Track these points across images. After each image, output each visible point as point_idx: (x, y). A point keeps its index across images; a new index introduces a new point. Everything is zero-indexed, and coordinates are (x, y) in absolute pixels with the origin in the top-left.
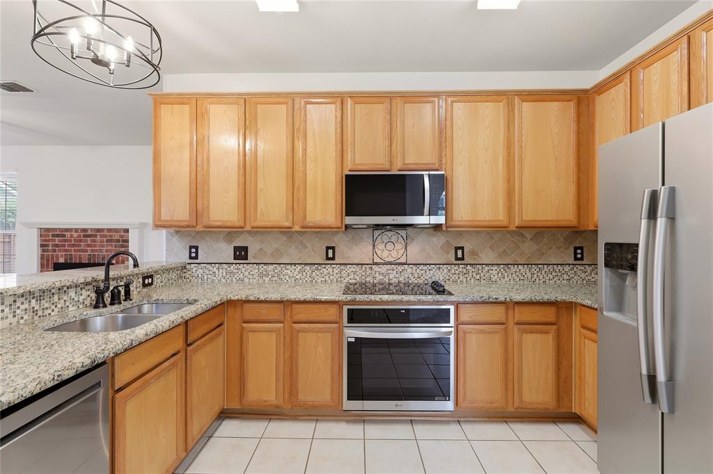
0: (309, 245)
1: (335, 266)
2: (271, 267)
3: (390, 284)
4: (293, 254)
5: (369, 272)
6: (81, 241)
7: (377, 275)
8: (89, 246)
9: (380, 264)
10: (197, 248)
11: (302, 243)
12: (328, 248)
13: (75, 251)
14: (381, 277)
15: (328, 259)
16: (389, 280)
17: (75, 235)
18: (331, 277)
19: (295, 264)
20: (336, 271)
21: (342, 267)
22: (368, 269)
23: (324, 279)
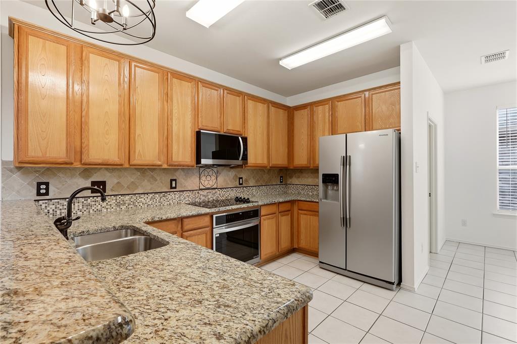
0: (158, 178)
1: (176, 193)
2: (127, 197)
3: (208, 202)
4: (146, 186)
5: (197, 195)
7: (202, 197)
9: (205, 189)
11: (153, 177)
12: (172, 181)
14: (204, 198)
15: (172, 188)
16: (208, 199)
18: (174, 201)
19: (147, 194)
20: (177, 196)
21: (181, 193)
22: (196, 193)
23: (169, 203)
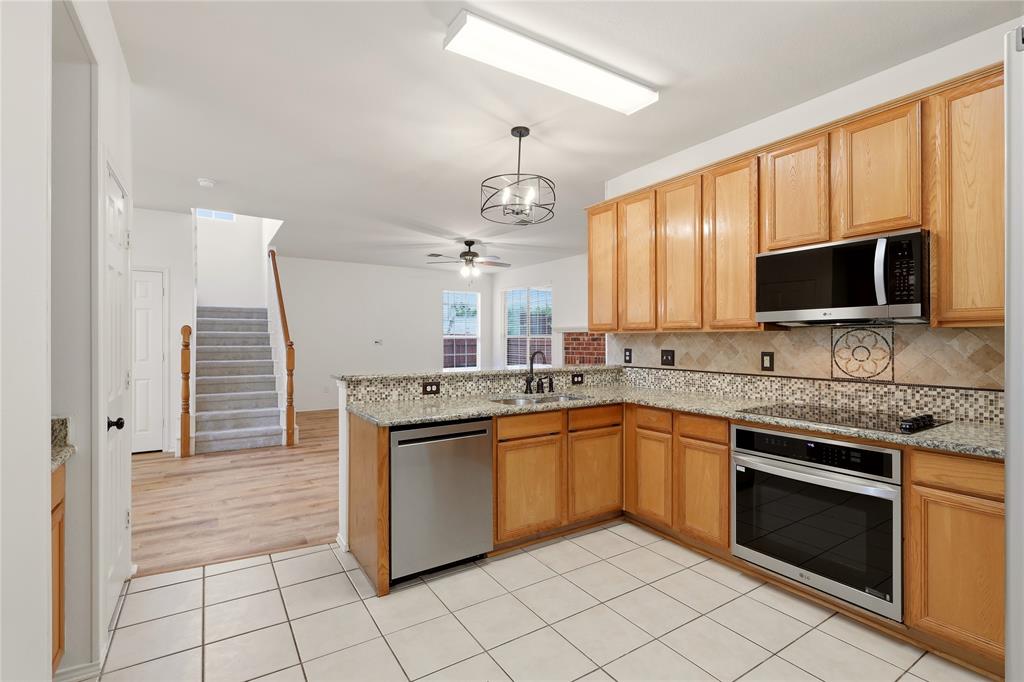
0: (740, 349)
1: (774, 379)
2: (698, 376)
3: (861, 413)
4: (721, 361)
5: (825, 391)
6: (590, 344)
7: (839, 397)
8: (595, 349)
9: (844, 380)
10: (630, 351)
11: (731, 347)
12: (764, 354)
13: (587, 354)
14: (846, 401)
15: (764, 369)
16: (861, 406)
17: (586, 338)
18: (769, 394)
19: (724, 374)
20: (775, 386)
21: (784, 382)
22: (823, 387)
23: (758, 396)
